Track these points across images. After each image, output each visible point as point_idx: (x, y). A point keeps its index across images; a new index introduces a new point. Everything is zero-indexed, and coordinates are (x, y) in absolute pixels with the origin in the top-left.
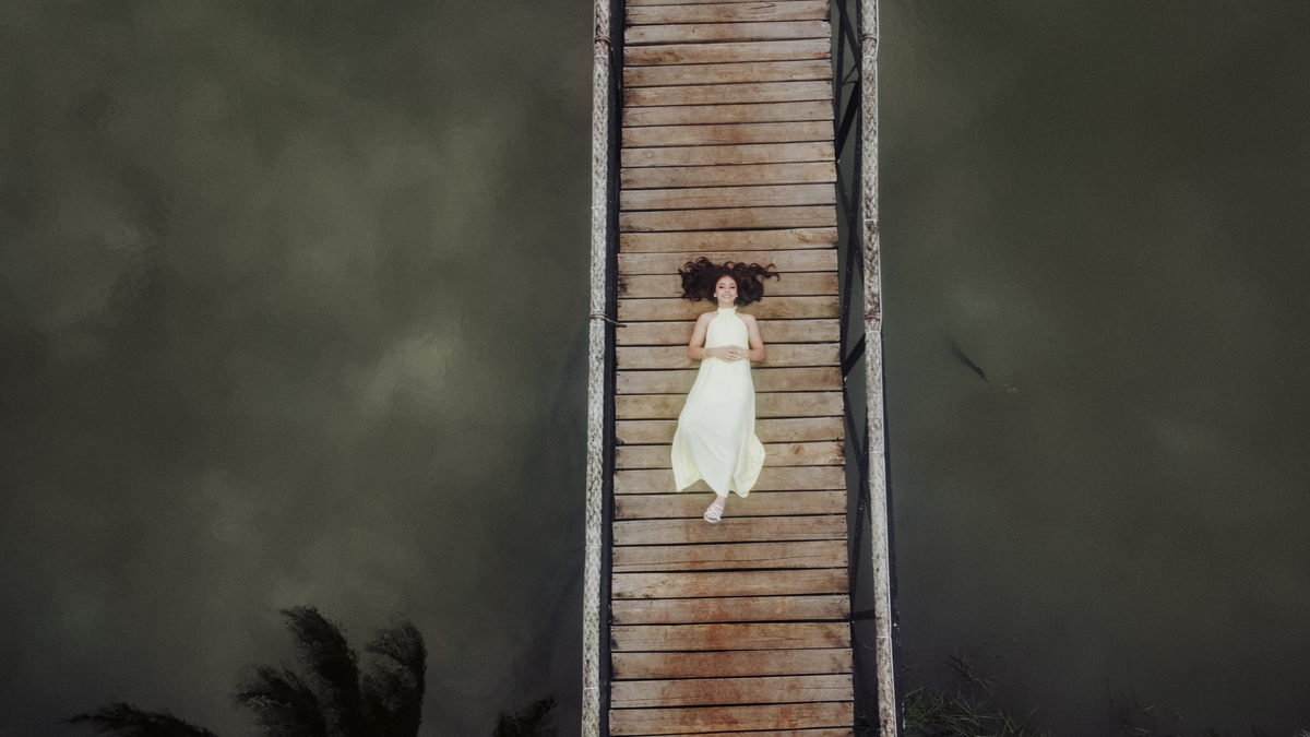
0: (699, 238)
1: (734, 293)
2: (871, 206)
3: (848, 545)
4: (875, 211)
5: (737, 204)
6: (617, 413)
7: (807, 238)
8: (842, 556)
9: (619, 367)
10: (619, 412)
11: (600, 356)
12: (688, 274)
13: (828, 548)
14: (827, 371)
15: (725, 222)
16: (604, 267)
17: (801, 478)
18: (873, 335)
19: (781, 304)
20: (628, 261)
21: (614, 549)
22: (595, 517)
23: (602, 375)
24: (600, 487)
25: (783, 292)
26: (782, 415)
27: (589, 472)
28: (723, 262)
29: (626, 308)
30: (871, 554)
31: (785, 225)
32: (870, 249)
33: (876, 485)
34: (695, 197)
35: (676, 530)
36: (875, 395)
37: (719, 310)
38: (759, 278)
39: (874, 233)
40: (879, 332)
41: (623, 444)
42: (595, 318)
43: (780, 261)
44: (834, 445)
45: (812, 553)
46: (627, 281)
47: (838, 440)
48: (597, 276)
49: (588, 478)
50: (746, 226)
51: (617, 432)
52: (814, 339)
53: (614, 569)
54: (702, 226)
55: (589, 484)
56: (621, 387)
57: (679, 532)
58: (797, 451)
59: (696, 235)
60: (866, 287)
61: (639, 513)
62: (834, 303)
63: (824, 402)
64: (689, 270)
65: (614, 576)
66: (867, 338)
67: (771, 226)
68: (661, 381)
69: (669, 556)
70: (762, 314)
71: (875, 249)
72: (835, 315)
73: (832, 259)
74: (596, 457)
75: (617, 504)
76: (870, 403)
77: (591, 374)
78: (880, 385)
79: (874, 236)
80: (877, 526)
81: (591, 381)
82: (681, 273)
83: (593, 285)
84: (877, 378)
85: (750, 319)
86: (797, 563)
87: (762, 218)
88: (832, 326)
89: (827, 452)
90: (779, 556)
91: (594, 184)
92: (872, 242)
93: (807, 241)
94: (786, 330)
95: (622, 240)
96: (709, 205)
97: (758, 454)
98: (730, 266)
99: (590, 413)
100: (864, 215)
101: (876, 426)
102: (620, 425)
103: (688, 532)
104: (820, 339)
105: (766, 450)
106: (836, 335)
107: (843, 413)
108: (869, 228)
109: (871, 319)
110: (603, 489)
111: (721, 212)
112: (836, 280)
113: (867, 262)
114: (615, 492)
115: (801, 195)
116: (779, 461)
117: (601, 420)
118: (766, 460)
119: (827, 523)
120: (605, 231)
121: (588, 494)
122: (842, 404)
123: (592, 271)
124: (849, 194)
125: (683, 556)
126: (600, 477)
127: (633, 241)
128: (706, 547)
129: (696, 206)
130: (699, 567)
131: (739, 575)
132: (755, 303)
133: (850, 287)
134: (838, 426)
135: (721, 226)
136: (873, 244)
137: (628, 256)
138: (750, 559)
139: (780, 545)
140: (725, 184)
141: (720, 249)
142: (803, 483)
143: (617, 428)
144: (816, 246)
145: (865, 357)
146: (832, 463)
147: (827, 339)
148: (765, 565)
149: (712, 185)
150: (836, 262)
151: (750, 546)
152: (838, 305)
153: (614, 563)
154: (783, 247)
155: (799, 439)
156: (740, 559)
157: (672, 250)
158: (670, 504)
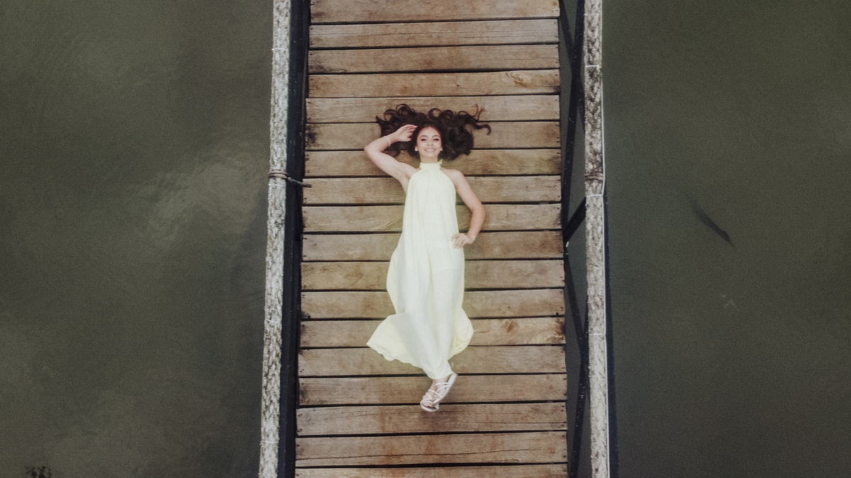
0: (400, 81)
1: (438, 145)
2: (594, 50)
3: (567, 437)
4: (598, 57)
5: (444, 42)
6: (303, 283)
7: (525, 81)
8: (560, 449)
9: (306, 230)
10: (306, 282)
11: (279, 221)
12: (387, 123)
13: (545, 441)
14: (546, 236)
15: (430, 63)
16: (285, 118)
17: (514, 359)
18: (595, 200)
19: (493, 157)
20: (318, 107)
21: (298, 440)
22: (272, 407)
23: (282, 243)
24: (277, 373)
25: (496, 143)
26: (494, 286)
27: (266, 355)
28: (428, 109)
29: (316, 161)
30: (589, 452)
31: (499, 67)
32: (592, 100)
33: (596, 372)
34: (396, 33)
35: (370, 419)
36: (595, 268)
37: (422, 165)
38: (468, 128)
39: (596, 81)
40: (601, 196)
41: (309, 319)
42: (274, 177)
43: (493, 108)
44: (552, 322)
45: (525, 446)
46: (316, 130)
47: (557, 316)
48: (277, 128)
49: (265, 362)
50: (455, 67)
51: (303, 305)
52: (531, 199)
53: (298, 463)
54: (404, 67)
55: (265, 369)
56: (308, 252)
57: (373, 420)
58: (510, 328)
59: (397, 77)
60: (587, 144)
61: (326, 398)
62: (557, 158)
63: (543, 271)
64: (388, 118)
65: (298, 471)
66: (587, 203)
67: (483, 67)
68: (355, 246)
69: (361, 448)
70: (471, 168)
71: (597, 100)
72: (556, 171)
73: (552, 107)
74: (274, 338)
75: (301, 387)
76: (591, 278)
77: (269, 242)
78: (602, 256)
79: (597, 85)
80: (597, 420)
81: (269, 250)
82: (378, 121)
83: (272, 139)
84: (598, 248)
85: (457, 175)
86: (509, 457)
87: (474, 57)
88: (553, 184)
89: (545, 329)
90: (488, 450)
91: (275, 23)
92: (596, 92)
93: (524, 86)
94: (499, 187)
95: (311, 83)
96: (412, 42)
98: (436, 114)
99: (268, 286)
100: (586, 59)
101: (596, 304)
102: (307, 298)
103: (383, 420)
104: (538, 199)
105: (474, 327)
106: (557, 194)
107: (563, 284)
108: (591, 75)
109: (592, 180)
110: (281, 375)
111: (425, 51)
112: (557, 130)
113: (588, 114)
114: (300, 374)
115: (519, 32)
116: (490, 340)
117: (280, 295)
118: (473, 338)
119: (543, 412)
120: (287, 76)
121: (265, 381)
122: (563, 273)
123: (271, 123)
125: (377, 448)
126: (277, 360)
127: (324, 83)
128: (404, 439)
129: (398, 44)
130: (395, 461)
131: (441, 471)
132: (464, 157)
133: (573, 140)
134: (557, 299)
135: (425, 67)
136: (596, 94)
137: (318, 102)
138: (455, 451)
139: (489, 437)
140: (431, 18)
141: (424, 93)
142: (517, 366)
143: (303, 300)
144: (535, 92)
145: (585, 223)
146: (550, 342)
147: (546, 199)
148: (472, 459)
149: (415, 19)
150: (558, 109)
151: (454, 438)
152: (560, 160)
153: (298, 457)
154: (497, 92)
155: (512, 315)
156: (442, 452)
157: (368, 94)
158: (363, 389)
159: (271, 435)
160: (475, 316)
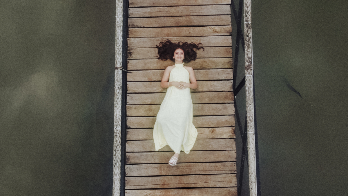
0: (166, 31)
1: (183, 56)
2: (248, 16)
3: (237, 176)
4: (250, 18)
5: (184, 14)
6: (128, 114)
7: (217, 30)
8: (234, 181)
9: (128, 92)
10: (128, 113)
11: (120, 87)
12: (160, 48)
13: (228, 178)
14: (227, 94)
15: (178, 23)
16: (122, 44)
17: (214, 144)
18: (249, 77)
19: (205, 62)
20: (132, 41)
21: (126, 178)
22: (118, 164)
23: (121, 96)
24: (120, 149)
25: (206, 56)
26: (206, 115)
27: (115, 142)
28: (177, 42)
29: (132, 64)
30: (248, 181)
31: (207, 24)
32: (247, 36)
33: (251, 148)
34: (164, 11)
35: (155, 169)
36: (250, 105)
37: (176, 64)
38: (195, 49)
39: (249, 28)
40: (252, 75)
41: (130, 128)
42: (117, 69)
43: (204, 41)
44: (230, 129)
45: (219, 180)
46: (132, 51)
47: (232, 126)
48: (118, 49)
49: (114, 145)
50: (188, 25)
51: (127, 123)
52: (221, 78)
53: (126, 188)
54: (167, 25)
55: (115, 148)
56: (129, 101)
57: (156, 170)
58: (213, 132)
59: (164, 29)
60: (246, 54)
61: (137, 161)
62: (231, 61)
63: (226, 108)
64: (161, 46)
65: (126, 191)
66: (246, 79)
67: (200, 25)
68: (148, 98)
69: (152, 182)
70: (196, 66)
71: (250, 36)
72: (231, 67)
73: (229, 41)
74: (118, 135)
75: (127, 157)
76: (248, 109)
77: (115, 96)
78: (252, 100)
79: (249, 30)
80: (251, 168)
81: (116, 99)
82: (157, 47)
83: (116, 53)
84: (251, 97)
85: (190, 69)
86: (213, 185)
87: (196, 21)
88: (229, 72)
89: (227, 132)
90: (204, 182)
91: (117, 5)
92: (248, 33)
93: (217, 32)
94: (207, 74)
95: (129, 32)
96: (171, 15)
97: (194, 133)
98: (181, 44)
99: (115, 114)
100: (245, 20)
101: (250, 120)
102: (129, 119)
103: (161, 170)
104: (223, 78)
105: (198, 131)
106: (231, 76)
107: (234, 114)
108: (247, 26)
109: (248, 69)
110: (121, 150)
111: (176, 18)
112: (231, 50)
113: (246, 42)
114: (126, 151)
115: (214, 10)
116: (204, 136)
117: (120, 117)
118: (198, 136)
119: (227, 166)
120: (122, 28)
121: (114, 153)
122: (234, 109)
123: (116, 47)
124: (237, 9)
125: (159, 181)
126: (120, 144)
127: (135, 32)
128: (170, 177)
129: (165, 15)
130: (166, 187)
131: (185, 190)
132: (193, 61)
133: (238, 54)
134: (232, 120)
135: (176, 25)
136: (249, 34)
137: (132, 39)
138: (190, 183)
139: (205, 176)
140: (178, 5)
141: (176, 36)
142: (215, 147)
143: (127, 121)
144: (221, 34)
145: (245, 87)
146: (230, 137)
147: (227, 79)
148: (198, 186)
149: (172, 5)
150: (231, 42)
151: (190, 177)
152: (232, 62)
153: (126, 185)
154: (206, 35)
155: (213, 126)
156: (186, 183)
157: (153, 36)
158: (152, 157)
159: (117, 175)
160: (198, 127)
